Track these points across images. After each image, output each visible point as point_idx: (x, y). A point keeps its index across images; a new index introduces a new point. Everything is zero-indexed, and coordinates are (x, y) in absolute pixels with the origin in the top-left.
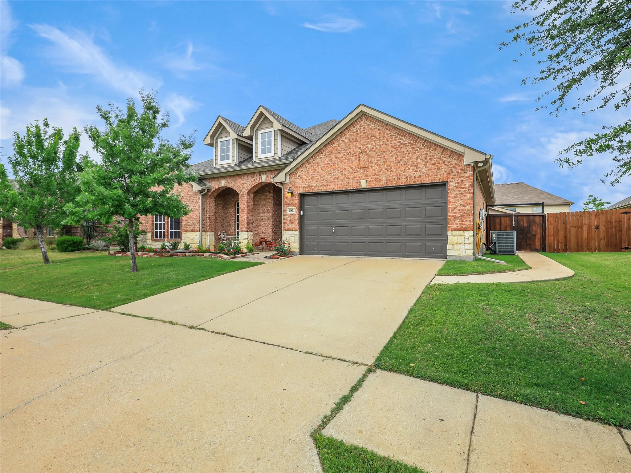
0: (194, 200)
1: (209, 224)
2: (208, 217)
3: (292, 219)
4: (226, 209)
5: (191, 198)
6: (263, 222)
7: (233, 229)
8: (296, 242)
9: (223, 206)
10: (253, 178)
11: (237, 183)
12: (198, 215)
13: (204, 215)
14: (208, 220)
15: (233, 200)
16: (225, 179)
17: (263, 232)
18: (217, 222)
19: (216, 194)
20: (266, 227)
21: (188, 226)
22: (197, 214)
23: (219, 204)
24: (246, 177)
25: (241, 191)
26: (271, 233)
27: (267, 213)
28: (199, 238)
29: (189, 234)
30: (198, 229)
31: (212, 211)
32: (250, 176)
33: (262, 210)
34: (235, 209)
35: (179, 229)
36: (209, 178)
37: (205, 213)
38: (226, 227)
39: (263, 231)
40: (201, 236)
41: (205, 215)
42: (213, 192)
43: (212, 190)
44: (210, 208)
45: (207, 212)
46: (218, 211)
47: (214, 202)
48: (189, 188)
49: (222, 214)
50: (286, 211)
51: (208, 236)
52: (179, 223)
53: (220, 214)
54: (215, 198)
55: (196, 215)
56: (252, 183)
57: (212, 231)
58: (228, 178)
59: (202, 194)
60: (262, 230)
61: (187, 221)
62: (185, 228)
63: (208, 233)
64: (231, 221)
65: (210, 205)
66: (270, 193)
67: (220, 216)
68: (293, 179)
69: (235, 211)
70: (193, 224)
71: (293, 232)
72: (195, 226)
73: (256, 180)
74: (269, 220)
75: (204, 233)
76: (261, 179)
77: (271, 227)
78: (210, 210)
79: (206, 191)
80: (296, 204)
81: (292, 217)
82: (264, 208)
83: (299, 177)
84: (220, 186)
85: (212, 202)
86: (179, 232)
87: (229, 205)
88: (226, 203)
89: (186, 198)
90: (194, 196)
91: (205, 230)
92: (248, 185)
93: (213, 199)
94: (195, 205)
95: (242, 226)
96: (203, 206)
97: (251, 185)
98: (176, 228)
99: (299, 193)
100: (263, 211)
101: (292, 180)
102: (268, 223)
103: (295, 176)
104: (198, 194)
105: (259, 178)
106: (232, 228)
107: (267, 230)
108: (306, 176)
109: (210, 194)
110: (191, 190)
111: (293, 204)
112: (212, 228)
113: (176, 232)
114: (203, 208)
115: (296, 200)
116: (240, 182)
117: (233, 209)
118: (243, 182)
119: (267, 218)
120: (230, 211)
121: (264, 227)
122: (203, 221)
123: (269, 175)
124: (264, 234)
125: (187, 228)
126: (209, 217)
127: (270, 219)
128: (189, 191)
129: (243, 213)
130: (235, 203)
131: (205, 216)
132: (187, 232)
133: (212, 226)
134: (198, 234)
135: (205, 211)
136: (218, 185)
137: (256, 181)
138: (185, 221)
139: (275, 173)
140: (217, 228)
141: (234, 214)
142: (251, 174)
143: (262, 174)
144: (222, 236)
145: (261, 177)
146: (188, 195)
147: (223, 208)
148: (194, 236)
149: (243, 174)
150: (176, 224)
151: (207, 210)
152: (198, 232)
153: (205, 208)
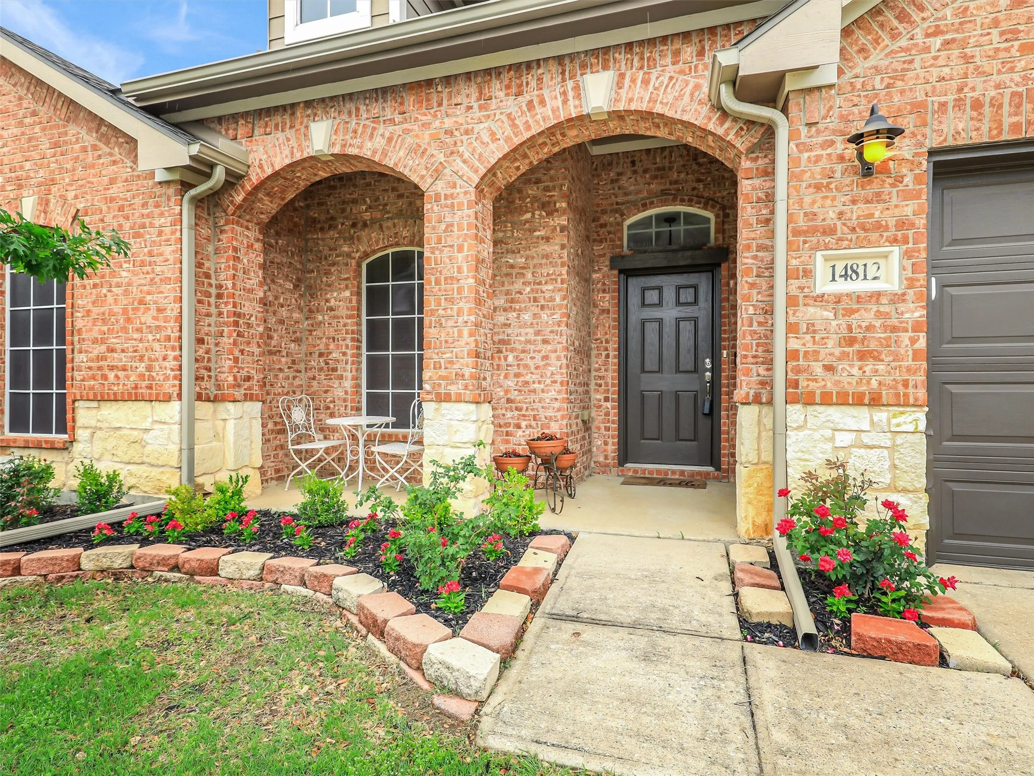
0: (143, 226)
1: (236, 360)
2: (226, 324)
3: (869, 328)
4: (312, 291)
5: (127, 218)
6: (512, 351)
7: (348, 384)
8: (901, 484)
9: (298, 280)
10: (519, 94)
11: (407, 131)
12: (172, 310)
13: (203, 309)
14: (226, 341)
15: (346, 249)
16: (332, 112)
17: (509, 401)
18: (271, 353)
19: (269, 206)
20: (528, 378)
21: (112, 368)
22: (163, 303)
23: (280, 266)
24: (468, 94)
25: (438, 174)
26: (557, 405)
27: (537, 310)
28: (176, 438)
29: (113, 413)
30: (169, 387)
31: (251, 291)
32: (496, 85)
33: (508, 293)
34: (359, 294)
35: (62, 384)
36: (235, 117)
37: (213, 300)
38: (310, 374)
39: (513, 395)
40: (190, 423)
41: (213, 310)
42: (256, 188)
43: (255, 177)
44: (240, 274)
45: (219, 296)
46: (276, 298)
47: (258, 246)
48: (114, 163)
49: (291, 311)
50: (808, 273)
51: (231, 424)
52: (62, 354)
53: (283, 312)
54: (265, 228)
55: (160, 310)
56: (514, 126)
57: (249, 397)
58: (351, 106)
59: (193, 192)
60: (507, 392)
61: (103, 341)
62: (93, 378)
63: (230, 406)
64: (338, 347)
65: (237, 259)
66: (550, 214)
67: (281, 322)
68: (876, 58)
69: (359, 302)
70: (141, 359)
71: (881, 415)
72: (149, 368)
73: (542, 102)
74: (545, 342)
75: (204, 409)
76: (578, 96)
77: (558, 378)
78: (239, 284)
79: (219, 175)
80: (902, 224)
81: (867, 316)
82: (518, 286)
83: (937, 42)
84: (298, 156)
85: (250, 246)
86: (62, 398)
87: (328, 273)
88: (311, 266)
89: (97, 217)
90: (145, 205)
91: (213, 391)
92: (486, 138)
93: (253, 234)
94: (150, 254)
95: (443, 372)
96: (199, 265)
97: (508, 139)
98: (43, 380)
99: (932, 153)
100: (512, 301)
101: (861, 66)
102: (538, 356)
103: (895, 36)
104: (171, 191)
105: (564, 93)
106: (341, 377)
107: (534, 391)
108: (996, 23)
109: (239, 198)
110: (126, 173)
111: (879, 227)
112: (248, 379)
113: (43, 401)
114: (202, 275)
115: (908, 195)
116: (426, 125)
117: (347, 294)
118: (448, 123)
119: (537, 333)
120: (333, 303)
121: (517, 375)
122: (200, 341)
123: (633, 73)
124: (520, 409)
125: (105, 377)
126: (236, 324)
127: (551, 337)
128: (112, 181)
129: (451, 301)
130: (359, 265)
131: (212, 320)
132: (101, 399)
133: (249, 367)
134: (173, 410)
135: (213, 291)
136: (287, 152)
137: (539, 109)
138: (95, 341)
139: (677, 53)
140: (271, 377)
141: (350, 317)
142: (505, 77)
143: (583, 66)
144: (298, 415)
145: (577, 88)
146: (112, 200)
147: (296, 286)
148: (147, 424)
149: (448, 80)
150: (43, 358)
151: (220, 287)
152: (168, 399)
153: (208, 276)
